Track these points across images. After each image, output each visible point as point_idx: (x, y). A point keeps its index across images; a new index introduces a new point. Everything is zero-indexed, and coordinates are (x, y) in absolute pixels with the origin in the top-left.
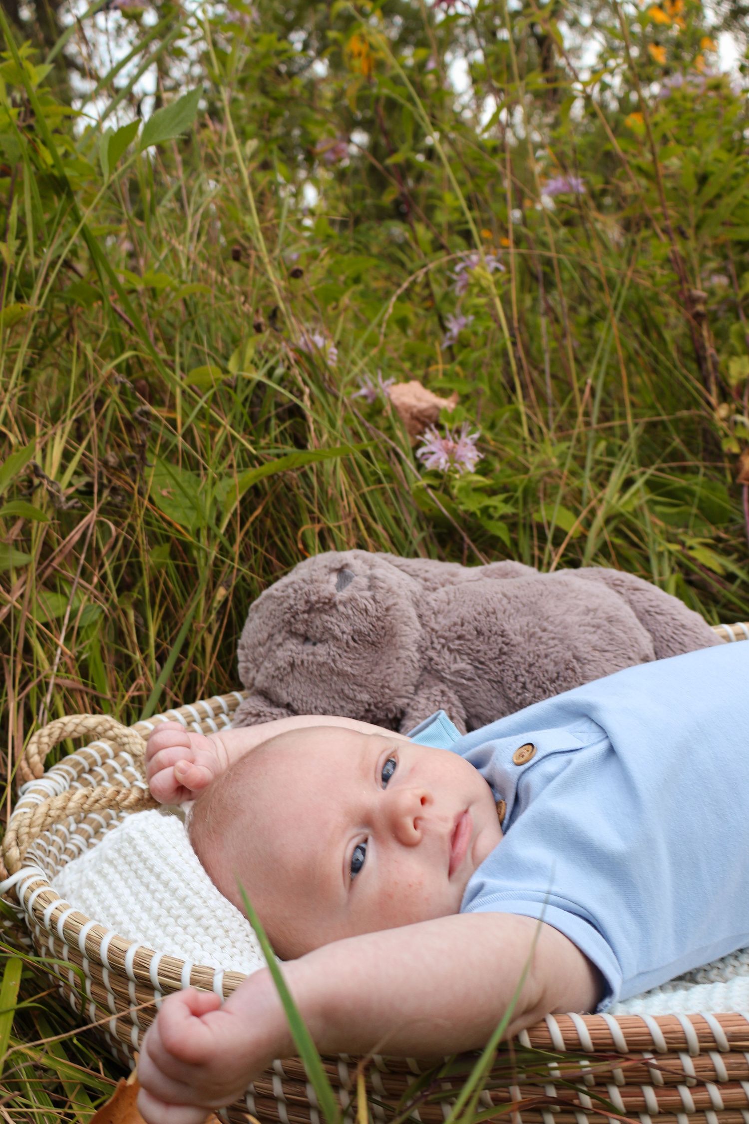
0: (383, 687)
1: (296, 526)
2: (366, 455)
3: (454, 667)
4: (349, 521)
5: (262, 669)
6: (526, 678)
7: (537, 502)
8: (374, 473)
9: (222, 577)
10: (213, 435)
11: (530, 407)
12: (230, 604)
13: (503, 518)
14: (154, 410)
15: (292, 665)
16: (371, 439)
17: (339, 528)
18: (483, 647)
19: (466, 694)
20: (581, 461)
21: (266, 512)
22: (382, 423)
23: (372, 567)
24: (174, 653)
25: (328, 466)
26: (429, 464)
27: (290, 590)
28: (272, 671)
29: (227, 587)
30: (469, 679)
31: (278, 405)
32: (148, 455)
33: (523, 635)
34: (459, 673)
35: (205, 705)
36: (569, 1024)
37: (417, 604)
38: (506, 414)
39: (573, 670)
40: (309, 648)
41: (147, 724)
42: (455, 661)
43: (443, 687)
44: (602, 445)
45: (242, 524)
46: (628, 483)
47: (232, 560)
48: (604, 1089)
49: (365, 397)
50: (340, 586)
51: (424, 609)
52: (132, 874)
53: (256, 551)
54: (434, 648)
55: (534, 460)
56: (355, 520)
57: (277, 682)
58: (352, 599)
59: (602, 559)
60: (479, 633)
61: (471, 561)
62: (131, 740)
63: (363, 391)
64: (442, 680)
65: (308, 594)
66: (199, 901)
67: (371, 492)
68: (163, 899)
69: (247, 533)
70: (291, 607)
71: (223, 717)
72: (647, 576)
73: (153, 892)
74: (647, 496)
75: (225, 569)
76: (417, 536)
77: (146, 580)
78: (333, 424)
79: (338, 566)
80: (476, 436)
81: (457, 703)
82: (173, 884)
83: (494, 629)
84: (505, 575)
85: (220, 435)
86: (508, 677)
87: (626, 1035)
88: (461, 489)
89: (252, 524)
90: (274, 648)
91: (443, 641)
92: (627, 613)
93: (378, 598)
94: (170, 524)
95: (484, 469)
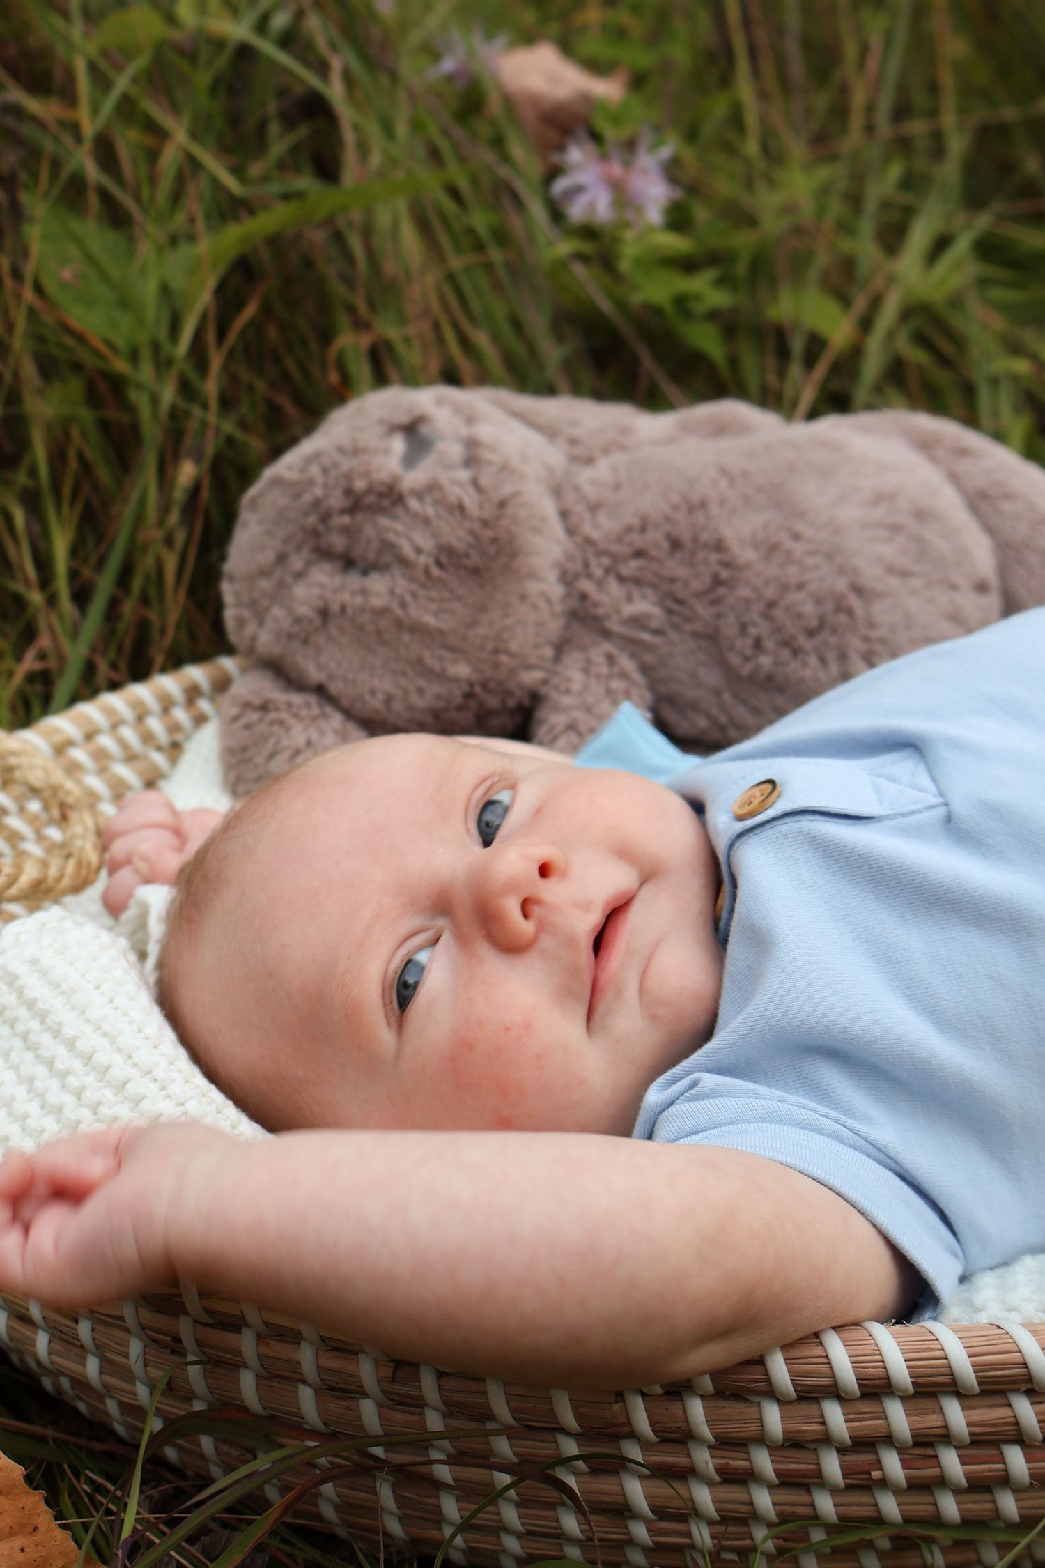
0: (496, 651)
1: (326, 336)
2: (454, 193)
3: (629, 610)
4: (426, 327)
5: (269, 622)
6: (761, 628)
7: (773, 283)
8: (471, 231)
9: (188, 441)
10: (153, 155)
11: (763, 95)
12: (206, 493)
13: (714, 315)
14: (33, 105)
15: (324, 613)
16: (462, 160)
17: (407, 340)
18: (682, 572)
19: (649, 658)
20: (855, 201)
21: (266, 309)
22: (484, 130)
23: (470, 420)
24: (104, 586)
25: (383, 218)
26: (576, 211)
27: (315, 470)
28: (286, 624)
29: (198, 457)
30: (658, 632)
31: (282, 92)
32: (25, 198)
33: (756, 545)
34: (638, 621)
35: (168, 683)
36: (869, 1349)
37: (557, 492)
38: (718, 108)
39: (850, 612)
40: (354, 580)
41: (62, 723)
42: (630, 599)
43: (607, 646)
44: (895, 171)
45: (222, 334)
46: (941, 245)
47: (205, 407)
48: (929, 1452)
49: (450, 78)
50: (410, 460)
51: (570, 500)
52: (18, 1043)
53: (251, 388)
54: (590, 576)
55: (767, 202)
56: (437, 327)
57: (296, 645)
58: (433, 487)
59: (891, 392)
60: (675, 544)
61: (652, 401)
62: (23, 760)
63: (448, 65)
64: (606, 634)
65: (348, 477)
66: (154, 1088)
67: (468, 270)
68: (83, 1088)
69: (231, 354)
70: (317, 503)
71: (204, 705)
72: (971, 420)
73: (63, 1075)
74: (973, 269)
75: (192, 426)
76: (553, 353)
77: (40, 451)
78: (388, 129)
79: (404, 418)
80: (666, 152)
81: (637, 676)
82: (100, 1058)
83: (705, 536)
84: (720, 429)
85: (170, 158)
86: (729, 627)
87: (977, 1368)
88: (639, 262)
89: (243, 334)
90: (289, 580)
91: (606, 561)
92: (950, 501)
93: (485, 481)
94: (80, 338)
95: (678, 219)
